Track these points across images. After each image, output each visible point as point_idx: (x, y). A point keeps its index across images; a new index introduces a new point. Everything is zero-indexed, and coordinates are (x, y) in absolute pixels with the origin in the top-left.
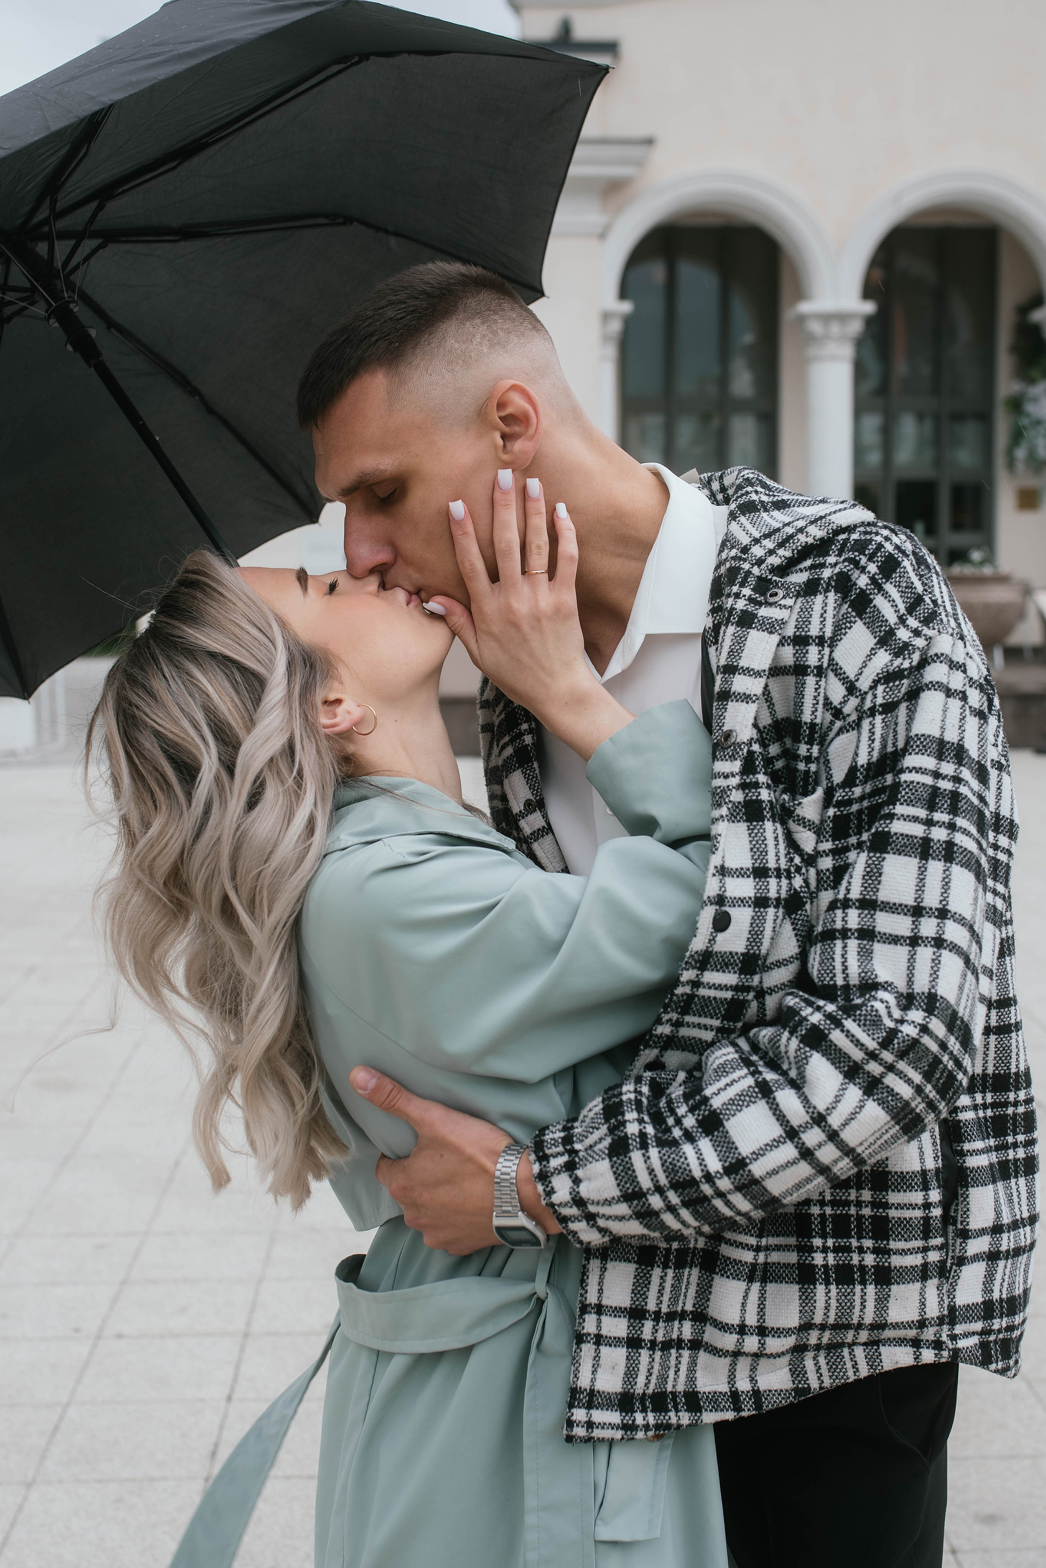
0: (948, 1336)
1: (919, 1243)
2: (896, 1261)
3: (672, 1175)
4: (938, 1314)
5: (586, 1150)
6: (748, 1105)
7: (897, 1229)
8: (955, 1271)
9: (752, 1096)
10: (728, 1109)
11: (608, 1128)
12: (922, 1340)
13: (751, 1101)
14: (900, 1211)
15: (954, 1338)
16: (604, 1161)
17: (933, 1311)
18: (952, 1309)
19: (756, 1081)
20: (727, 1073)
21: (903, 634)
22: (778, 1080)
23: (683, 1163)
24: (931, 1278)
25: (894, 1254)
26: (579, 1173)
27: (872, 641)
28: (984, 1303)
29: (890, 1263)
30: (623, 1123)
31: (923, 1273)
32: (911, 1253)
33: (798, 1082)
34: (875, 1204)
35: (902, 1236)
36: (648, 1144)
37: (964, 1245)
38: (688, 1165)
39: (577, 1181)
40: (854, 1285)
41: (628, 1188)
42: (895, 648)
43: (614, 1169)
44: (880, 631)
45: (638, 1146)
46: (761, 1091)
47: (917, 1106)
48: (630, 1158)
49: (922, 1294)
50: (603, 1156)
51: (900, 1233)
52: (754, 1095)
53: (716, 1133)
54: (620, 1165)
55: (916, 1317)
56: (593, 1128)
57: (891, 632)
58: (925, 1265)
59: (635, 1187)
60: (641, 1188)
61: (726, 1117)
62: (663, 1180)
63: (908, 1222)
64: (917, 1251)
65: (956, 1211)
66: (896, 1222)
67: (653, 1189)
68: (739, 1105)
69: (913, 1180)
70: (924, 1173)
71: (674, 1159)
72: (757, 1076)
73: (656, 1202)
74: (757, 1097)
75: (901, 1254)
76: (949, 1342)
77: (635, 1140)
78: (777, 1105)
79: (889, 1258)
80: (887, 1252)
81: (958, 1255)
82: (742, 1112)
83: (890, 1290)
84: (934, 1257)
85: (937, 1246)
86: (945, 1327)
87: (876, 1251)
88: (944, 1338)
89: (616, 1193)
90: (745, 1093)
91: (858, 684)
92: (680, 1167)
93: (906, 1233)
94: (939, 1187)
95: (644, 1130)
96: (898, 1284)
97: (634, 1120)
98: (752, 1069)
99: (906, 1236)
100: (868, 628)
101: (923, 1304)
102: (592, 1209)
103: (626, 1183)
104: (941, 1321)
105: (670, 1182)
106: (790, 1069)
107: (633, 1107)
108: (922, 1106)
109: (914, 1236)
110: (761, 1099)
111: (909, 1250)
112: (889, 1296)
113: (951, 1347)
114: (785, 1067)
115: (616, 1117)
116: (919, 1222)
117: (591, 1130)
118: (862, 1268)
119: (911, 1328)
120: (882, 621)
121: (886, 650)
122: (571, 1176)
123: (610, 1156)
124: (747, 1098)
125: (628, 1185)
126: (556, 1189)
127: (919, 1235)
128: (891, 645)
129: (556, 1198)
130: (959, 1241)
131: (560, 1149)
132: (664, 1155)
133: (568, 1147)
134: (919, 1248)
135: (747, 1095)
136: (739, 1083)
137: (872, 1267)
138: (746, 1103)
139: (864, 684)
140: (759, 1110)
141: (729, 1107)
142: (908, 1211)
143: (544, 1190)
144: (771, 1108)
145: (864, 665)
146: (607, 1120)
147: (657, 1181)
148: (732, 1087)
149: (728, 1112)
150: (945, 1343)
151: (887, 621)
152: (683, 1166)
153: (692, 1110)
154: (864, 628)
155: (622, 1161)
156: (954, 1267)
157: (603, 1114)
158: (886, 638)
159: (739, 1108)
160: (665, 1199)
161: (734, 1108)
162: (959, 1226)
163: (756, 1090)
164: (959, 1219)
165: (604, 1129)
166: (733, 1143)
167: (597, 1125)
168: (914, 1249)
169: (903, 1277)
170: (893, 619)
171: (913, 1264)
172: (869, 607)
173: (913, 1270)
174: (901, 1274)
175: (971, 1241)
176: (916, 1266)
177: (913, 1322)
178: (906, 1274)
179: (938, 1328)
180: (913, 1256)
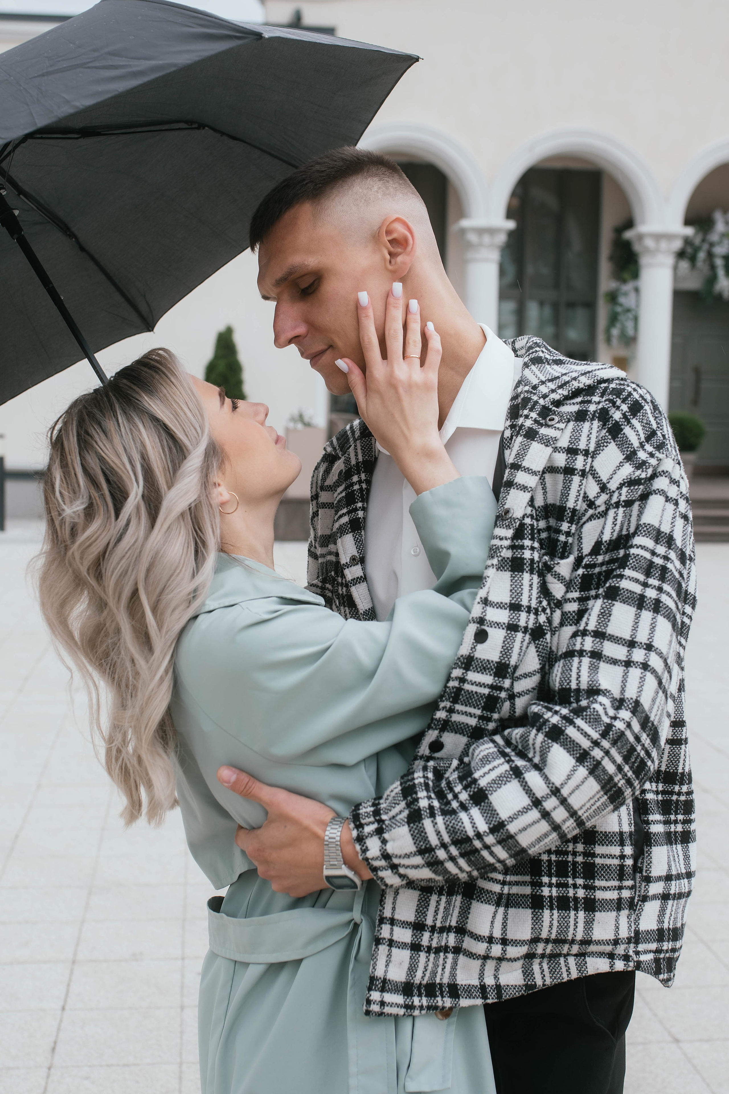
0: (633, 951)
1: (616, 883)
2: (599, 895)
3: (453, 835)
4: (627, 936)
5: (390, 819)
6: (505, 784)
7: (601, 872)
8: (640, 905)
9: (508, 777)
10: (491, 787)
11: (406, 804)
12: (616, 954)
13: (507, 781)
14: (603, 859)
15: (637, 953)
16: (404, 827)
17: (624, 933)
18: (637, 932)
19: (511, 767)
20: (490, 761)
22: (526, 765)
23: (460, 826)
24: (624, 909)
25: (598, 889)
26: (386, 836)
27: (621, 457)
28: (658, 930)
29: (595, 896)
30: (417, 800)
31: (618, 905)
32: (610, 890)
33: (540, 765)
34: (586, 854)
35: (604, 877)
36: (435, 814)
37: (647, 887)
38: (464, 828)
39: (384, 842)
40: (570, 911)
41: (422, 846)
42: (636, 464)
43: (412, 832)
44: (627, 451)
45: (428, 815)
46: (514, 774)
47: (619, 782)
48: (423, 824)
49: (617, 921)
50: (404, 823)
51: (602, 875)
52: (510, 776)
53: (483, 804)
54: (416, 829)
55: (612, 937)
56: (395, 804)
57: (634, 453)
58: (620, 899)
59: (427, 844)
60: (431, 845)
61: (490, 792)
62: (447, 839)
63: (608, 867)
65: (643, 862)
66: (600, 867)
67: (439, 845)
68: (499, 783)
69: (613, 838)
70: (621, 834)
71: (454, 824)
72: (511, 763)
73: (441, 854)
74: (511, 777)
75: (603, 890)
76: (634, 956)
77: (426, 811)
78: (526, 783)
79: (595, 892)
80: (593, 888)
81: (643, 894)
82: (501, 788)
83: (594, 916)
84: (626, 894)
85: (629, 886)
86: (632, 945)
87: (585, 887)
88: (631, 953)
89: (413, 849)
90: (503, 775)
91: (608, 485)
92: (459, 829)
93: (607, 875)
94: (631, 845)
95: (432, 804)
96: (601, 911)
97: (424, 797)
98: (507, 758)
99: (606, 877)
100: (619, 448)
101: (618, 928)
102: (396, 861)
103: (420, 842)
104: (629, 941)
105: (452, 840)
106: (534, 757)
107: (423, 788)
108: (623, 782)
109: (612, 877)
110: (514, 779)
111: (608, 887)
112: (594, 920)
113: (635, 959)
114: (530, 755)
115: (411, 795)
116: (616, 868)
117: (393, 805)
118: (576, 899)
119: (609, 945)
120: (629, 444)
121: (630, 464)
122: (380, 838)
123: (409, 823)
124: (505, 779)
125: (422, 843)
126: (369, 848)
127: (616, 877)
128: (634, 461)
129: (369, 854)
130: (644, 884)
131: (372, 819)
132: (447, 822)
133: (377, 818)
134: (615, 887)
135: (505, 777)
136: (498, 768)
137: (582, 898)
138: (504, 782)
139: (613, 485)
140: (514, 785)
141: (492, 785)
142: (609, 860)
143: (361, 849)
144: (521, 785)
145: (615, 473)
146: (405, 797)
147: (443, 840)
148: (494, 771)
149: (490, 789)
150: (631, 956)
151: (632, 444)
152: (461, 829)
153: (465, 788)
154: (616, 447)
155: (417, 826)
156: (640, 902)
157: (402, 793)
158: (630, 457)
159: (499, 785)
160: (448, 852)
161: (495, 785)
162: (645, 874)
163: (511, 773)
164: (645, 869)
165: (403, 804)
166: (495, 811)
167: (398, 802)
168: (612, 887)
169: (604, 907)
170: (636, 444)
171: (612, 898)
172: (620, 433)
173: (612, 902)
174: (603, 904)
175: (651, 885)
176: (614, 899)
177: (610, 940)
178: (606, 904)
179: (627, 945)
180: (611, 892)
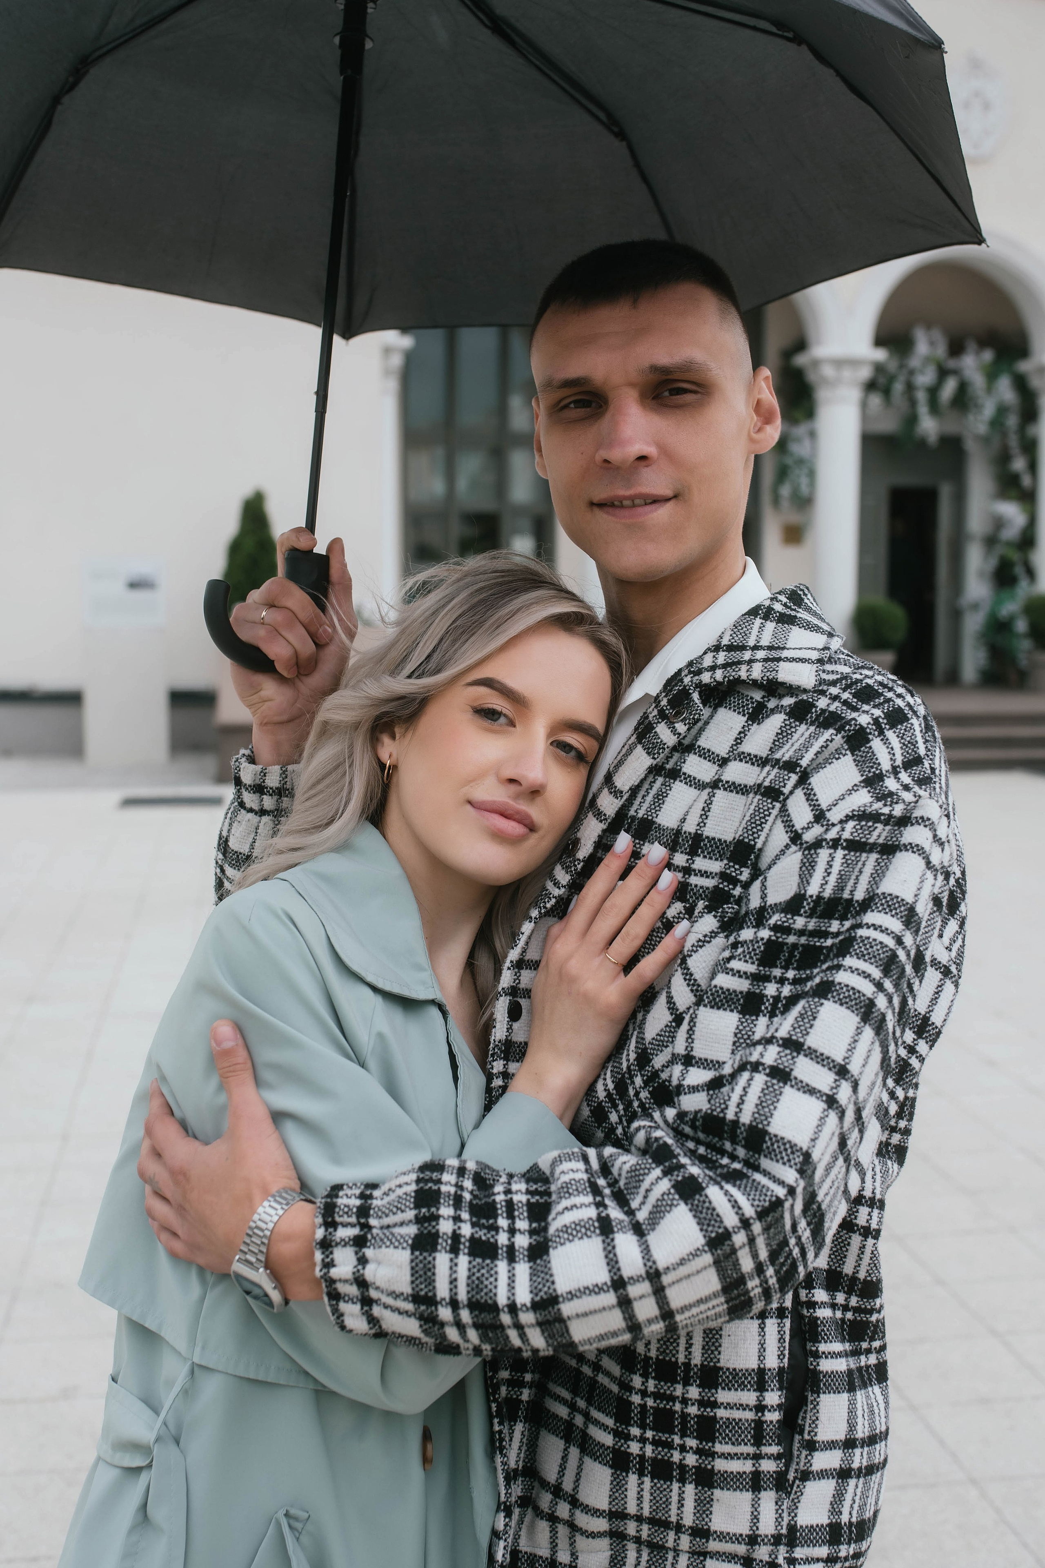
0: (785, 1558)
1: (749, 1449)
2: (720, 1465)
3: (474, 1293)
4: (773, 1532)
5: (383, 1229)
6: (581, 1238)
7: (724, 1431)
8: (798, 1486)
9: (589, 1229)
10: (560, 1236)
11: (417, 1215)
12: (755, 1560)
13: (586, 1234)
14: (729, 1411)
15: (792, 1562)
16: (404, 1251)
17: (767, 1526)
18: (792, 1528)
19: (598, 1214)
21: (891, 784)
22: (623, 1221)
23: (491, 1285)
24: (766, 1489)
25: (719, 1457)
26: (369, 1253)
27: (857, 778)
28: (830, 1525)
29: (713, 1466)
30: (436, 1217)
31: (755, 1483)
32: (739, 1459)
33: (644, 1227)
34: (702, 1403)
35: (730, 1439)
36: (459, 1249)
37: (809, 1458)
38: (495, 1287)
39: (364, 1261)
40: (671, 1482)
41: (421, 1290)
42: (878, 793)
43: (413, 1265)
44: (869, 772)
45: (447, 1247)
46: (600, 1228)
48: (434, 1259)
49: (755, 1506)
50: (405, 1245)
51: (728, 1435)
52: (592, 1229)
53: (539, 1261)
54: (421, 1263)
56: (398, 1207)
57: (880, 777)
58: (757, 1474)
59: (430, 1291)
60: (435, 1295)
61: (554, 1245)
62: (462, 1294)
63: (737, 1424)
64: (747, 1457)
65: (804, 1418)
66: (724, 1423)
67: (448, 1300)
68: (572, 1234)
69: (747, 1378)
70: (761, 1372)
71: (483, 1275)
72: (601, 1208)
73: (446, 1314)
74: (594, 1232)
75: (727, 1458)
76: (786, 1566)
77: (446, 1240)
78: (614, 1247)
79: (713, 1460)
80: (712, 1455)
81: (802, 1468)
82: (572, 1243)
83: (713, 1494)
84: (768, 1466)
85: (773, 1455)
86: (782, 1549)
87: (699, 1452)
88: (781, 1559)
89: (406, 1289)
90: (582, 1223)
91: (828, 815)
92: (486, 1288)
93: (734, 1436)
94: (780, 1389)
95: (458, 1232)
96: (722, 1490)
97: (449, 1216)
98: (598, 1198)
99: (733, 1439)
100: (857, 765)
103: (421, 1283)
104: (777, 1540)
105: (469, 1301)
106: (639, 1209)
107: (452, 1202)
109: (743, 1440)
110: (598, 1235)
111: (736, 1454)
112: (712, 1500)
114: (634, 1204)
115: (429, 1206)
116: (750, 1425)
117: (394, 1208)
118: (682, 1467)
119: (739, 1543)
120: (874, 763)
121: (869, 792)
122: (357, 1254)
123: (414, 1248)
124: (583, 1230)
125: (423, 1287)
126: (337, 1263)
127: (749, 1440)
128: (875, 789)
129: (335, 1273)
130: (804, 1453)
131: (353, 1219)
132: (474, 1267)
133: (362, 1221)
134: (748, 1455)
135: (585, 1227)
136: (580, 1210)
137: (693, 1467)
138: (579, 1235)
139: (834, 816)
140: (594, 1245)
141: (561, 1234)
142: (738, 1413)
143: (323, 1260)
144: (605, 1249)
145: (842, 798)
146: (417, 1206)
147: (456, 1294)
148: (571, 1212)
149: (558, 1240)
150: (781, 1566)
151: (879, 764)
152: (490, 1287)
154: (853, 764)
155: (425, 1260)
156: (797, 1482)
157: (415, 1197)
158: (873, 781)
159: (571, 1238)
160: (457, 1315)
161: (566, 1236)
162: (806, 1437)
163: (596, 1224)
164: (807, 1429)
165: (411, 1214)
166: (551, 1275)
167: (403, 1207)
168: (742, 1454)
169: (728, 1483)
170: (886, 765)
171: (741, 1470)
172: (864, 745)
173: (741, 1477)
174: (726, 1479)
175: (817, 1454)
176: (745, 1473)
177: (741, 1535)
178: (732, 1480)
179: (771, 1547)
180: (741, 1462)
